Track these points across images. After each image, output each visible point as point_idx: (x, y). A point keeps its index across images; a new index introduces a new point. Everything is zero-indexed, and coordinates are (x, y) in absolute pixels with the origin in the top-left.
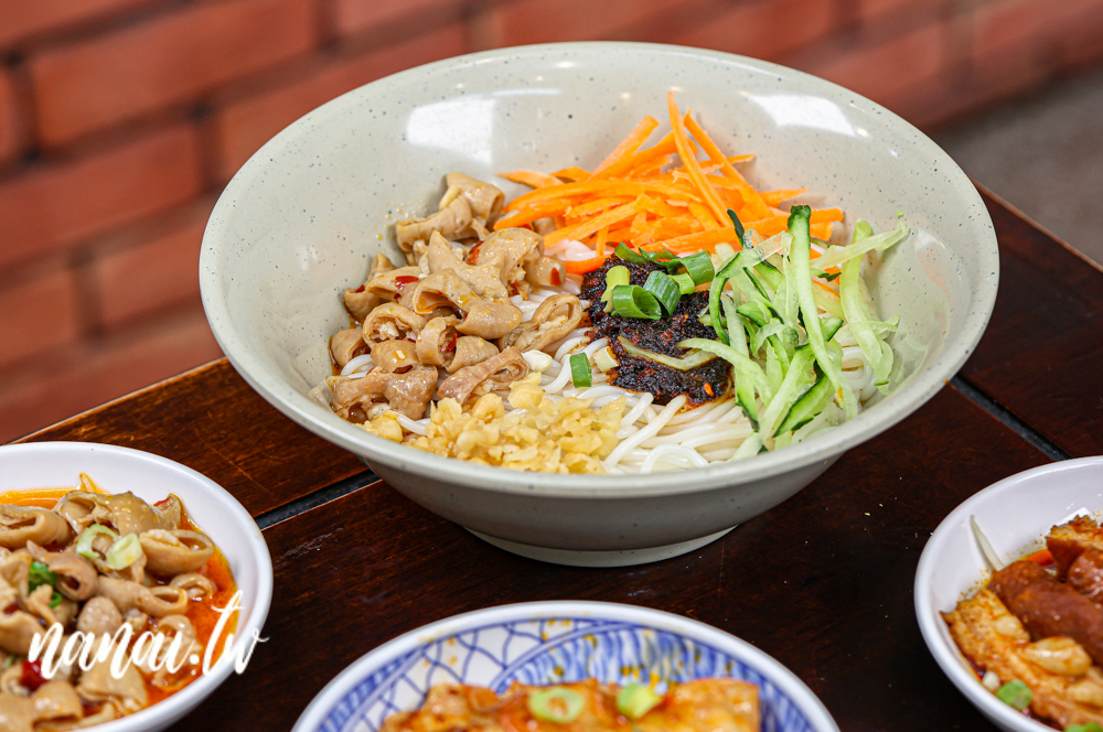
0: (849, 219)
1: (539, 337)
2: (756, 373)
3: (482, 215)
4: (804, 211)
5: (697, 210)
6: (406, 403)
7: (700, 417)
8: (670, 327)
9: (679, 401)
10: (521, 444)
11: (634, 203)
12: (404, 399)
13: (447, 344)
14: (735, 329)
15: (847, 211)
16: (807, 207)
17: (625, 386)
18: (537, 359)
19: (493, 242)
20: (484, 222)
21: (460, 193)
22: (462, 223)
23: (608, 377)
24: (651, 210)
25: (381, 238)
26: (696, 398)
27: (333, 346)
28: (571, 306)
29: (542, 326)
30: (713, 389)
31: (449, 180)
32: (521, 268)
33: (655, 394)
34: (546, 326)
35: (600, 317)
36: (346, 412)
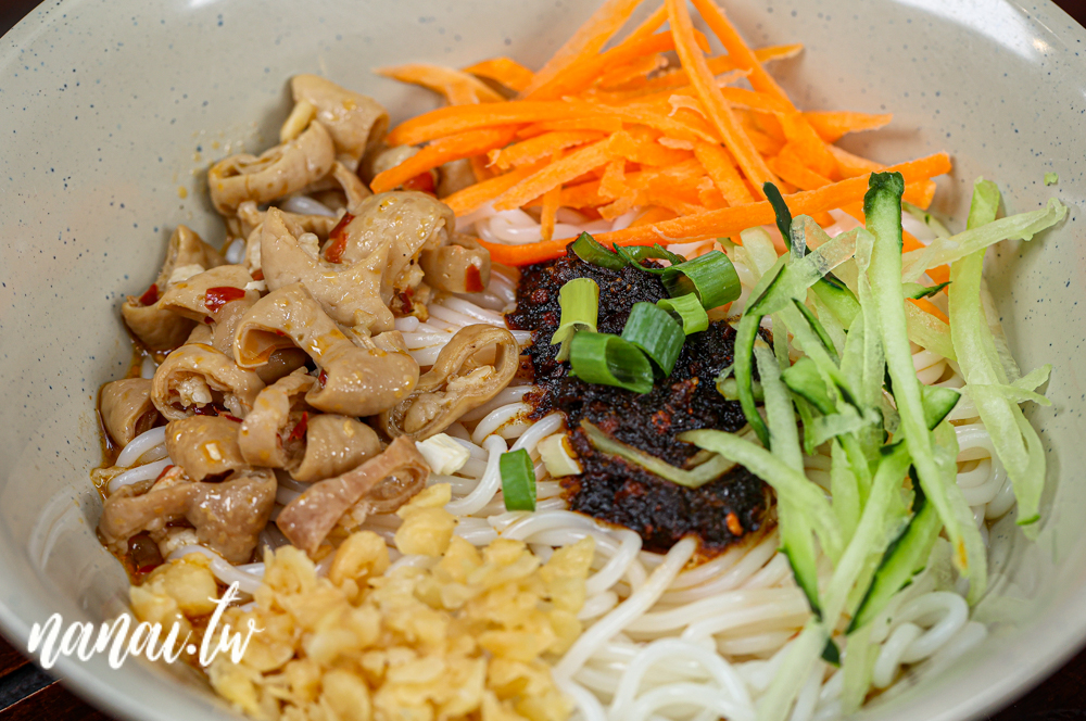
0: (963, 172)
1: (447, 406)
2: (816, 507)
3: (351, 152)
4: (891, 184)
5: (711, 159)
6: (223, 535)
7: (719, 575)
8: (668, 401)
9: (686, 548)
10: (416, 646)
11: (605, 144)
12: (219, 529)
13: (292, 426)
14: (779, 414)
15: (958, 156)
16: (898, 175)
17: (593, 511)
18: (444, 452)
19: (370, 222)
20: (354, 165)
21: (314, 116)
22: (319, 171)
23: (564, 490)
24: (633, 158)
25: (184, 195)
26: (715, 542)
27: (104, 406)
28: (500, 349)
29: (452, 385)
30: (742, 522)
31: (297, 88)
32: (416, 266)
33: (642, 532)
34: (458, 384)
35: (549, 369)
36: (124, 545)
